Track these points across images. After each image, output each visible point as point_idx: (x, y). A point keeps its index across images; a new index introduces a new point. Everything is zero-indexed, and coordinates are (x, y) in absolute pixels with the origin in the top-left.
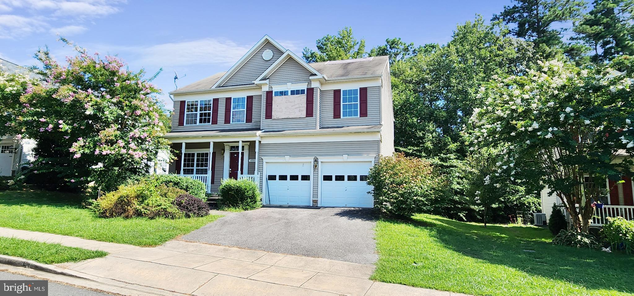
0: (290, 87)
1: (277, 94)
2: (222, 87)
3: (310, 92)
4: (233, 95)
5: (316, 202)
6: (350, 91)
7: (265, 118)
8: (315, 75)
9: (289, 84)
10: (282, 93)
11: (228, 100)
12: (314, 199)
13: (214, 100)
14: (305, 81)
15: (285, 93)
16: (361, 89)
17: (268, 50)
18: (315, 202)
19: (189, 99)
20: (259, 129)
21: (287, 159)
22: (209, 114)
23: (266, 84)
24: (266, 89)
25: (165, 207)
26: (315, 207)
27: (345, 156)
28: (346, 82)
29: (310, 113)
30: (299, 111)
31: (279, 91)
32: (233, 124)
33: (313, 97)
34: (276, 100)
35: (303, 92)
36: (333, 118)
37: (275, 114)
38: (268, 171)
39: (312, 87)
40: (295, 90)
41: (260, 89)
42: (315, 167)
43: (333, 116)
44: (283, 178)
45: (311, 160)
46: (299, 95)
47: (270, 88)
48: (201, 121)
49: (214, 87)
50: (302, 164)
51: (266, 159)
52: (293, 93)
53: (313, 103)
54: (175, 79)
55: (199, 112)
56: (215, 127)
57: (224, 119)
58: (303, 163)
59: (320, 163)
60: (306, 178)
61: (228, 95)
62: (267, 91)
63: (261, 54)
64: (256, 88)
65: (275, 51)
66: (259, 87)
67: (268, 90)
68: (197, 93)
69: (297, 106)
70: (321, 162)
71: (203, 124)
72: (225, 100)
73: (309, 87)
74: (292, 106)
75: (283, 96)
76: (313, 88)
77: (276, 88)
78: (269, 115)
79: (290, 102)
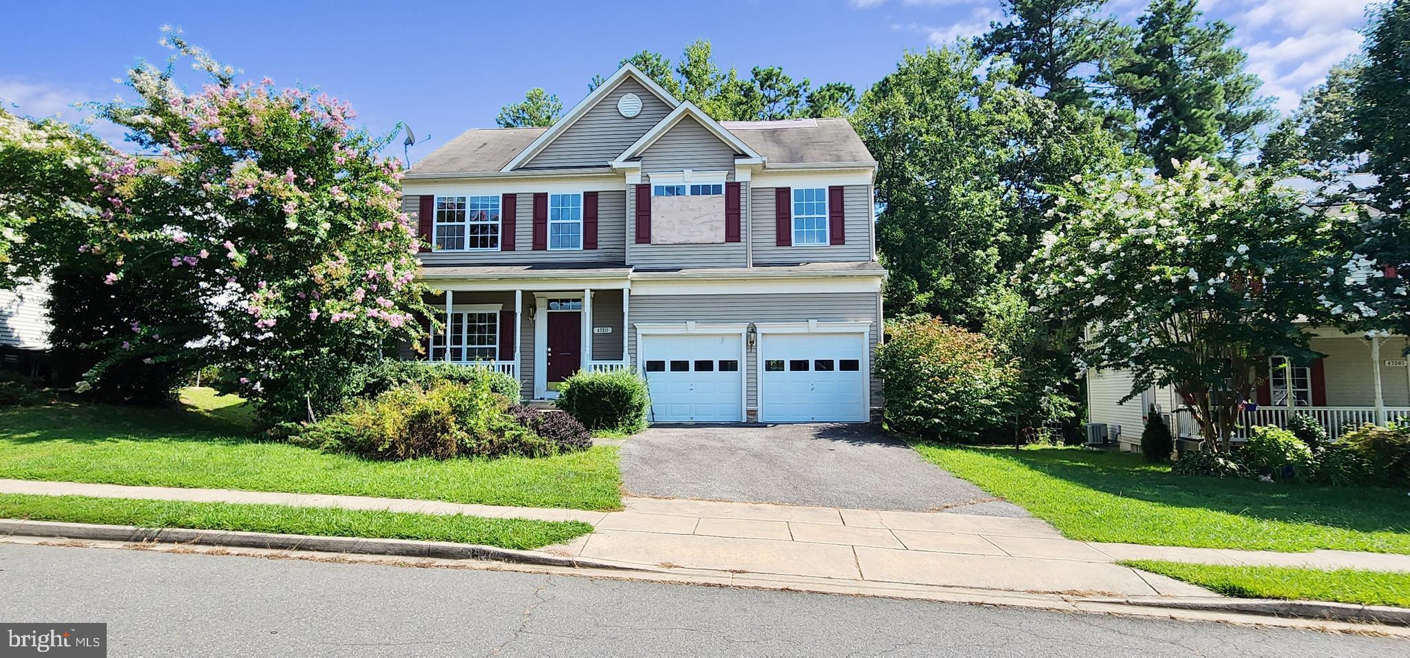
0: (690, 178)
1: (659, 190)
2: (524, 168)
3: (733, 190)
4: (553, 189)
5: (754, 415)
6: (810, 191)
7: (634, 242)
8: (745, 156)
9: (688, 172)
10: (671, 191)
11: (540, 199)
12: (750, 408)
13: (505, 197)
14: (722, 167)
15: (678, 189)
16: (832, 189)
17: (630, 95)
18: (752, 413)
19: (440, 193)
20: (621, 264)
21: (692, 327)
22: (494, 228)
23: (636, 169)
24: (634, 179)
25: (519, 433)
26: (752, 422)
27: (813, 323)
28: (803, 173)
29: (733, 233)
30: (711, 230)
31: (665, 185)
32: (552, 251)
33: (739, 202)
34: (659, 205)
35: (717, 189)
36: (775, 244)
37: (657, 234)
38: (646, 352)
39: (736, 181)
40: (701, 184)
41: (622, 179)
42: (751, 344)
43: (775, 240)
44: (679, 366)
45: (742, 329)
46: (709, 196)
47: (644, 178)
48: (474, 243)
49: (507, 169)
50: (721, 337)
51: (642, 329)
52: (695, 190)
53: (739, 214)
54: (406, 145)
55: (467, 223)
56: (509, 256)
57: (531, 241)
58: (723, 335)
59: (759, 336)
60: (728, 366)
61: (539, 188)
62: (637, 185)
63: (615, 103)
64: (612, 176)
65: (646, 97)
66: (621, 174)
67: (639, 183)
68: (464, 181)
69: (705, 219)
70: (763, 334)
71: (479, 249)
72: (532, 199)
73: (729, 181)
74: (695, 219)
75: (675, 197)
76: (739, 183)
77: (657, 180)
78: (643, 236)
79: (691, 210)
